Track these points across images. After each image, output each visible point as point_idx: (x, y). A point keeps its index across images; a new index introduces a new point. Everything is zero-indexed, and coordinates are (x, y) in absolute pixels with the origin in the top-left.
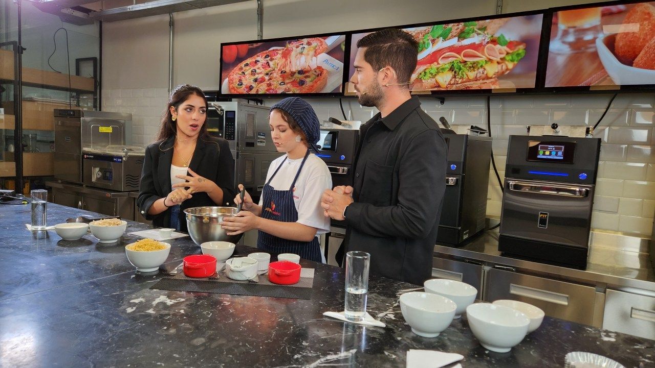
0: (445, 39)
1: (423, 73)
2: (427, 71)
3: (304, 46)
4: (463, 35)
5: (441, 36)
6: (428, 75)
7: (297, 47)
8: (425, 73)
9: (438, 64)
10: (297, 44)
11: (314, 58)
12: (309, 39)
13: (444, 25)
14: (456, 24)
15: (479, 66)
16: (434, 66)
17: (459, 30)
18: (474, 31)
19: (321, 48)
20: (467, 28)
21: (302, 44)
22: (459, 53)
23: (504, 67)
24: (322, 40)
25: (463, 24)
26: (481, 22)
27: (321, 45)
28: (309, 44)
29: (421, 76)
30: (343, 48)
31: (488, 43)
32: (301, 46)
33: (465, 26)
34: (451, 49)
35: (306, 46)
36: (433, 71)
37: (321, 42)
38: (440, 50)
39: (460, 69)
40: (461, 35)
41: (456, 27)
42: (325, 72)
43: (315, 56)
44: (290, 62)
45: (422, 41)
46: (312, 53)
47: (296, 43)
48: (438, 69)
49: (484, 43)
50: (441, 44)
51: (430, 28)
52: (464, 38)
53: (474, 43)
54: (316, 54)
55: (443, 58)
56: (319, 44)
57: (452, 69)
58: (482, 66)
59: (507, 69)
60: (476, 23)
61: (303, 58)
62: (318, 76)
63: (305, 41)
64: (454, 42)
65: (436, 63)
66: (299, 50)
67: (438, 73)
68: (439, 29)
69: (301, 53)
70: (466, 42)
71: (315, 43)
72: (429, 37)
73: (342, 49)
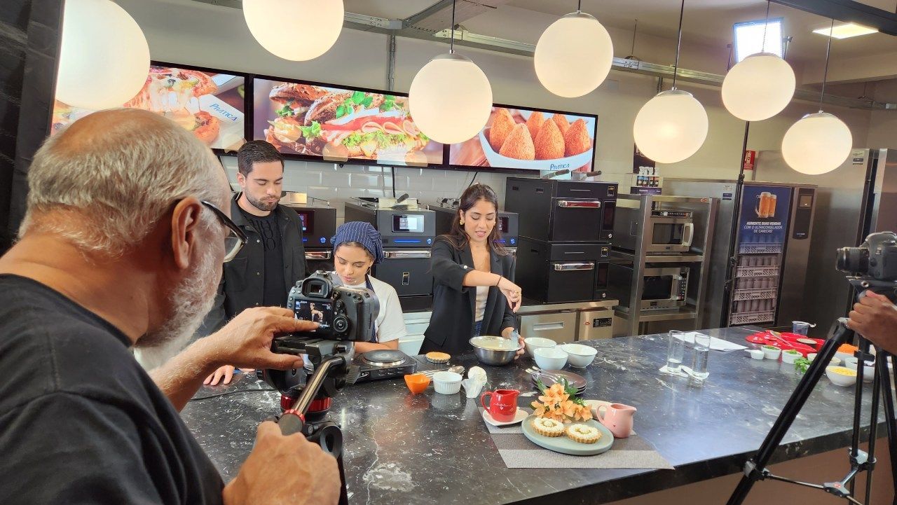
0: (367, 107)
1: (347, 140)
2: (351, 137)
3: (172, 78)
4: (384, 107)
5: (363, 103)
6: (353, 142)
7: (161, 78)
8: (349, 139)
9: (362, 132)
10: (161, 74)
11: (194, 99)
12: (183, 71)
13: (365, 93)
14: (377, 94)
15: (399, 139)
16: (358, 133)
17: (379, 102)
18: (393, 105)
19: (205, 86)
20: (386, 100)
21: (170, 75)
22: (380, 124)
23: (420, 144)
24: (207, 76)
25: (382, 95)
26: (399, 97)
27: (206, 83)
28: (182, 77)
29: (345, 142)
30: (242, 93)
31: (405, 119)
32: (168, 78)
33: (385, 98)
34: (374, 119)
35: (179, 80)
36: (358, 139)
37: (205, 78)
38: (363, 118)
39: (383, 140)
40: (382, 107)
41: (377, 98)
42: (214, 121)
43: (195, 96)
44: (148, 98)
45: (343, 105)
46: (189, 91)
47: (156, 70)
48: (362, 137)
49: (403, 119)
50: (362, 112)
51: (351, 92)
52: (385, 110)
53: (394, 117)
54: (197, 92)
55: (366, 126)
56: (201, 80)
57: (375, 139)
58: (401, 140)
59: (422, 146)
60: (395, 97)
61: (173, 96)
62: (203, 124)
63: (175, 71)
64: (375, 112)
65: (359, 131)
66: (165, 81)
67: (362, 141)
68: (361, 96)
69: (170, 88)
70: (387, 114)
71: (194, 77)
72: (351, 102)
73: (239, 95)
